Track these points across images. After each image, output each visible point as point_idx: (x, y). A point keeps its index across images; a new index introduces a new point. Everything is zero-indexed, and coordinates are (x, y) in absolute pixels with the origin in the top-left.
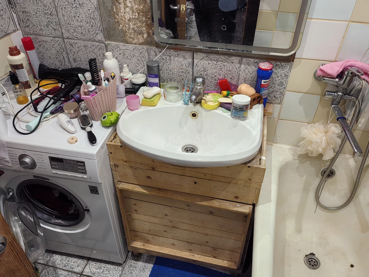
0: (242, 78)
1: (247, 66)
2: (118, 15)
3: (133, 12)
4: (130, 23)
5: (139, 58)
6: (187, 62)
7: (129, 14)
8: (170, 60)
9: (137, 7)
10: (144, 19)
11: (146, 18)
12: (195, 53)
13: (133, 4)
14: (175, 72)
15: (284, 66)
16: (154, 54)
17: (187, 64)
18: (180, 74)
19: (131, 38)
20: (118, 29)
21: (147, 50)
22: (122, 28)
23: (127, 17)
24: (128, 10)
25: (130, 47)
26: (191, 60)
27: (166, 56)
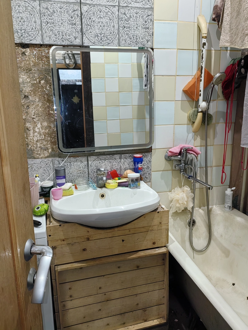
0: (123, 169)
1: (125, 159)
2: (27, 139)
3: (40, 135)
4: (38, 143)
5: (45, 168)
6: (84, 165)
7: (37, 137)
8: (71, 165)
9: (43, 131)
10: (49, 138)
11: (51, 138)
12: (89, 157)
13: (41, 130)
14: (75, 174)
15: (147, 155)
16: (58, 163)
17: (83, 166)
18: (78, 175)
19: (38, 154)
20: (27, 149)
21: (52, 161)
22: (30, 148)
23: (35, 139)
24: (36, 134)
25: (38, 161)
26: (86, 162)
27: (67, 163)
